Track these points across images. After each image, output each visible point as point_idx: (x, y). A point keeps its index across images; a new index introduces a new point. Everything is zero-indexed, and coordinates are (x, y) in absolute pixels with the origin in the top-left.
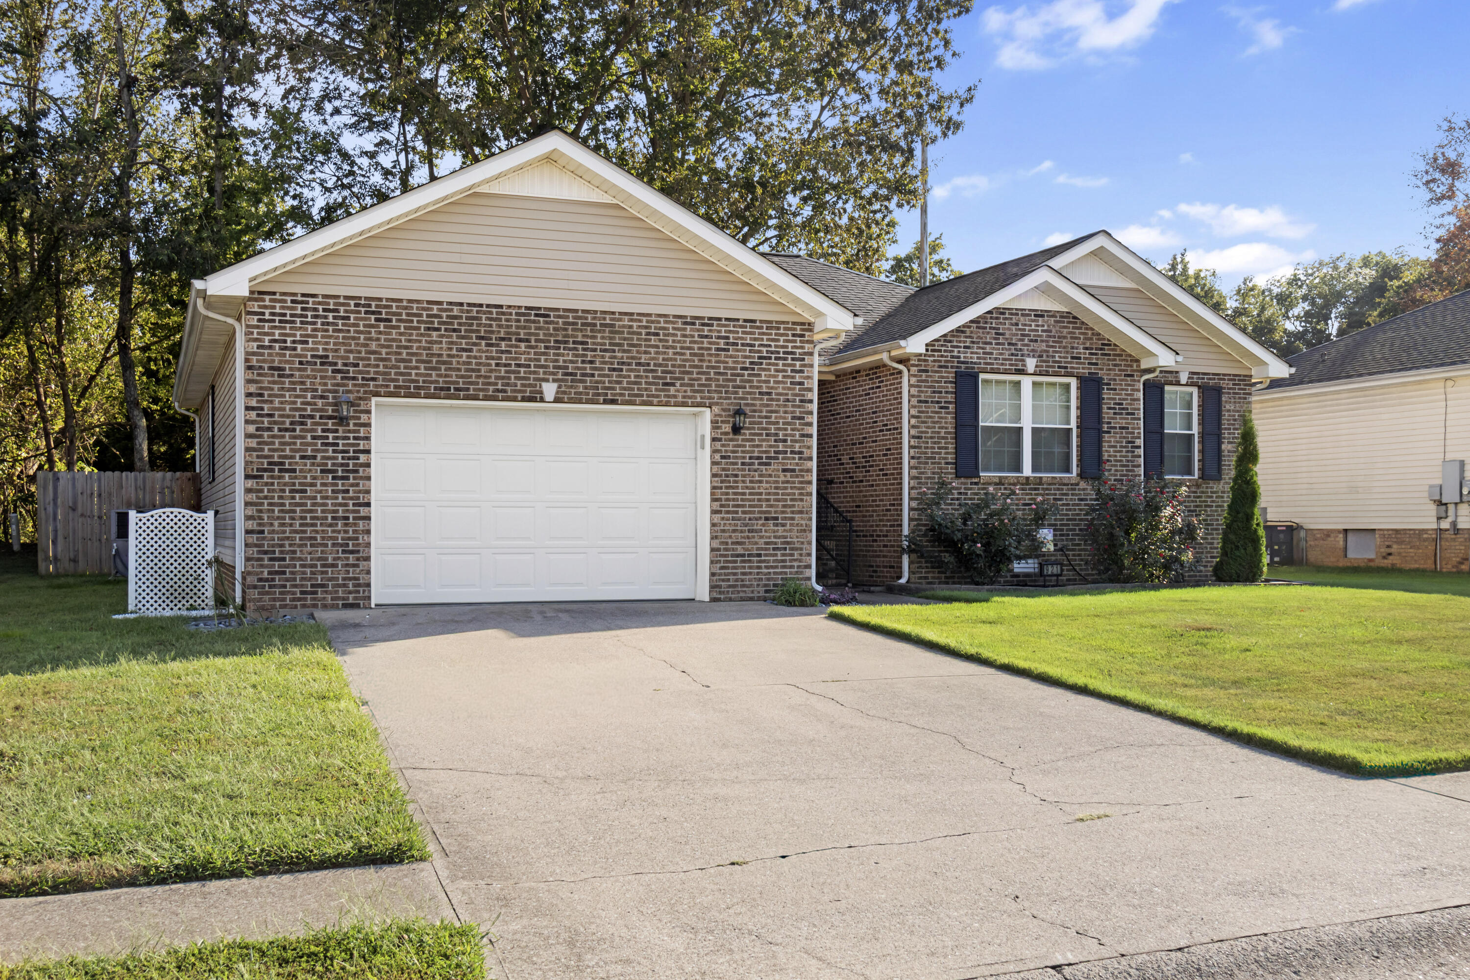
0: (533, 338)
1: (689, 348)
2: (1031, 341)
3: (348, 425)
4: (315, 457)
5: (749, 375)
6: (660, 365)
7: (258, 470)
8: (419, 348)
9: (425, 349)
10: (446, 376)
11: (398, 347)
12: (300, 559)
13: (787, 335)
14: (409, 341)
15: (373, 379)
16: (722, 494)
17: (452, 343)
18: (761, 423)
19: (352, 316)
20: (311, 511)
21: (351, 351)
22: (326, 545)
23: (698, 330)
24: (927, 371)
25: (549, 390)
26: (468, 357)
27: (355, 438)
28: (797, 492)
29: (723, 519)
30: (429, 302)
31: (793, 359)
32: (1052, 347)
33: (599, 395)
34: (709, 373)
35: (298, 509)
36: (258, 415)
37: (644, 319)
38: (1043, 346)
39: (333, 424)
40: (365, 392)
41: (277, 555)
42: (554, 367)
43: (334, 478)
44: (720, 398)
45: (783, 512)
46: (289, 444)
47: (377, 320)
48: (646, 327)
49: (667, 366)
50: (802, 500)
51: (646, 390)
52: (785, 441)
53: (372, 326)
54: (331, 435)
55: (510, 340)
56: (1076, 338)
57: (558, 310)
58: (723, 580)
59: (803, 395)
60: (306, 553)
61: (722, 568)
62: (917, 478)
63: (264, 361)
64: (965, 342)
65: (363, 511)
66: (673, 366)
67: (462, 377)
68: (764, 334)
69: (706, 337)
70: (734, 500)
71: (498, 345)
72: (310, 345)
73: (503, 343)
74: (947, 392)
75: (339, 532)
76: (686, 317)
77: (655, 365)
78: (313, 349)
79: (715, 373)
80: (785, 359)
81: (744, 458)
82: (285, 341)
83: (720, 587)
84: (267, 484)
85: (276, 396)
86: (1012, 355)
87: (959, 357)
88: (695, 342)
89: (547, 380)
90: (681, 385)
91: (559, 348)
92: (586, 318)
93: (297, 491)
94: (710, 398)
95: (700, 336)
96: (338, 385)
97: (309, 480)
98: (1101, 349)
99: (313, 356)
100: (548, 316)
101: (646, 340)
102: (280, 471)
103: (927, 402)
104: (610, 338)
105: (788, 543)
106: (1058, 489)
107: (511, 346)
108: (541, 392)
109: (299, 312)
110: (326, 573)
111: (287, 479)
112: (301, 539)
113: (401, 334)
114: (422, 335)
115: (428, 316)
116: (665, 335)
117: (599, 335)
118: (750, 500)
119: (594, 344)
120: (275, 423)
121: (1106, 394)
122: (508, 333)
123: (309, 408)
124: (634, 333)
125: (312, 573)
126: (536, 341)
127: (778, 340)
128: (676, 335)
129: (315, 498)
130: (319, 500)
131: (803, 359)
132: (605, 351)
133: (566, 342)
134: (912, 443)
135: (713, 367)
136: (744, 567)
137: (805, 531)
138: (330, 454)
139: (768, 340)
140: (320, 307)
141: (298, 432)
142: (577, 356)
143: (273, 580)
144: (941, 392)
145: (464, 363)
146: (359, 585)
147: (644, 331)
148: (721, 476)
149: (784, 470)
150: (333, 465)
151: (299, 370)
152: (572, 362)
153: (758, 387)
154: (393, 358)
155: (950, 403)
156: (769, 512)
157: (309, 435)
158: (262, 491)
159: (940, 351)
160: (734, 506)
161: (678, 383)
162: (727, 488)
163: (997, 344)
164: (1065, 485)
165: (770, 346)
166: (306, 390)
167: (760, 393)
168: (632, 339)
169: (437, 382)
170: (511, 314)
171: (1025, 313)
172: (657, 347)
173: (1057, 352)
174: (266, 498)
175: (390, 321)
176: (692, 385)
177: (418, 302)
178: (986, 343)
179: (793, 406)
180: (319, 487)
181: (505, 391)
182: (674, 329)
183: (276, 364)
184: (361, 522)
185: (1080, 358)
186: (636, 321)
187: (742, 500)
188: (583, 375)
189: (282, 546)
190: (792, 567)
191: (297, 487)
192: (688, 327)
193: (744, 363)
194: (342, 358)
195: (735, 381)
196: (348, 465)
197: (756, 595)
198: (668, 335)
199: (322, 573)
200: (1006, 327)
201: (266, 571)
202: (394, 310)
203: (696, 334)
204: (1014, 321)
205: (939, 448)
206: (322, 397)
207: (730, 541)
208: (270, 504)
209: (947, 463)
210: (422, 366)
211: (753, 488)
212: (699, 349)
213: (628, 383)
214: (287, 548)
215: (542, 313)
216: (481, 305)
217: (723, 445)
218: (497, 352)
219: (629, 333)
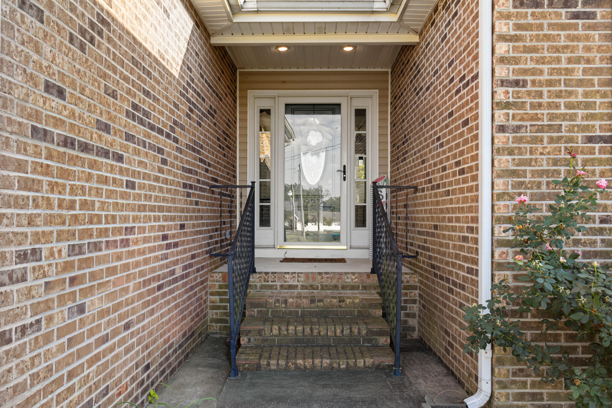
62: (514, 173)
134: (500, 96)
205: (569, 106)
209: (590, 139)
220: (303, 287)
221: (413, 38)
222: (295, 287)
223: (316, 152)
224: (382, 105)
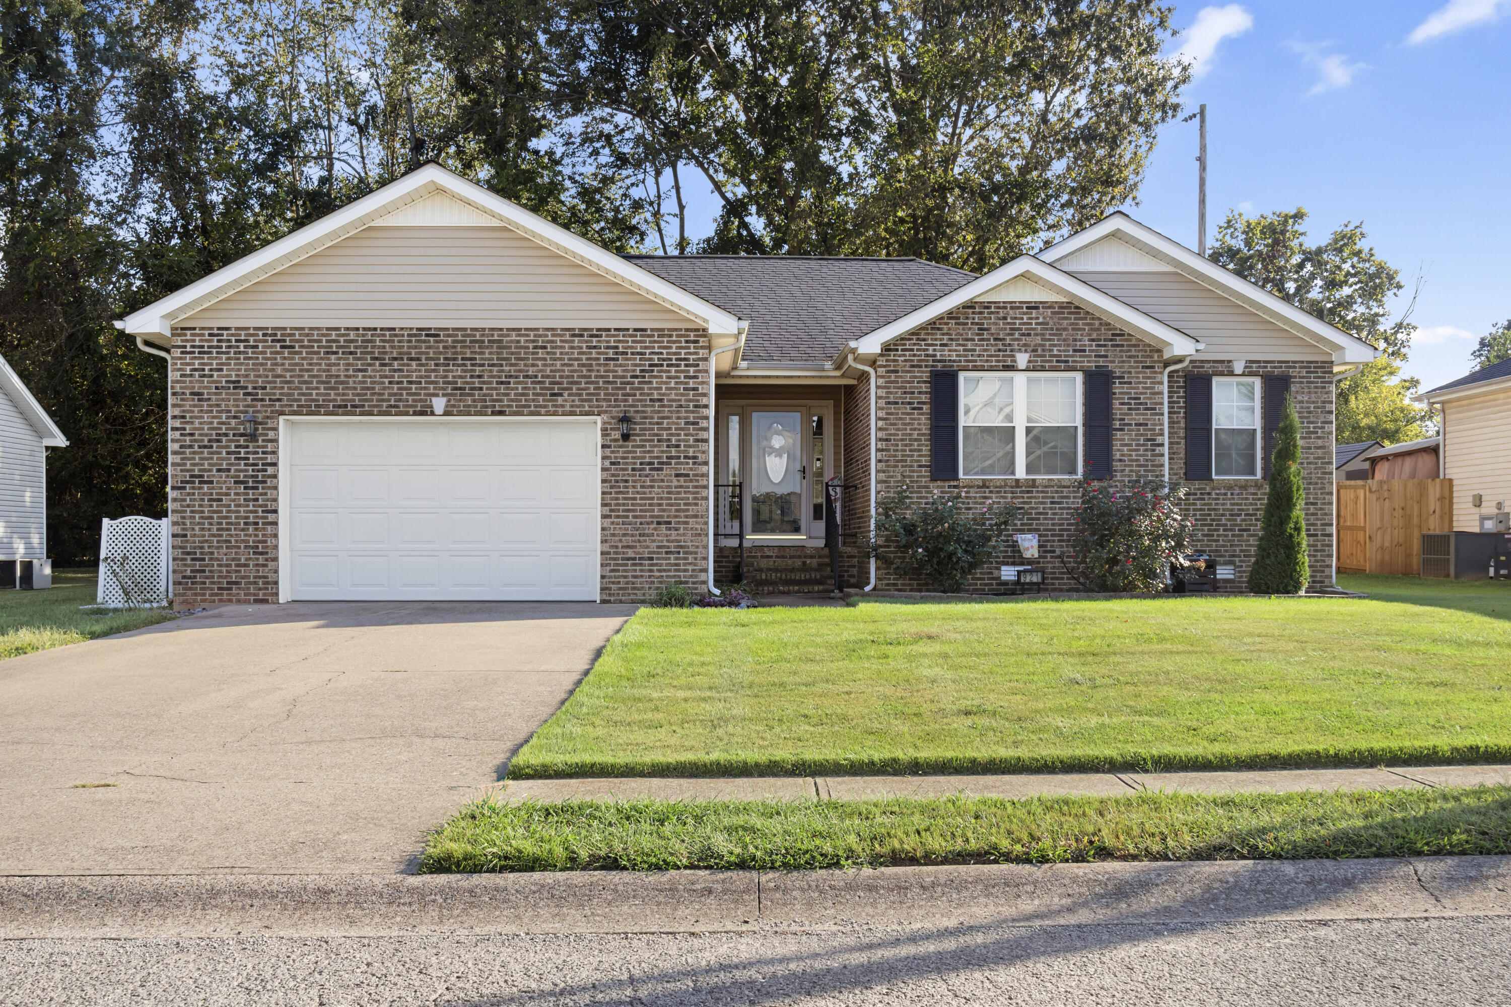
0: (423, 357)
1: (577, 359)
2: (1023, 335)
3: (257, 441)
4: (229, 470)
5: (639, 383)
6: (548, 377)
7: (182, 482)
8: (319, 370)
9: (324, 371)
10: (344, 394)
11: (301, 370)
12: (217, 559)
13: (680, 342)
14: (310, 364)
15: (279, 400)
16: (612, 499)
17: (349, 364)
18: (653, 429)
19: (260, 345)
20: (226, 518)
21: (259, 376)
22: (239, 547)
23: (586, 342)
24: (897, 372)
25: (439, 404)
26: (364, 377)
27: (263, 453)
28: (691, 496)
29: (613, 523)
30: (328, 329)
31: (686, 365)
32: (1049, 340)
33: (487, 407)
34: (598, 383)
35: (215, 516)
36: (182, 435)
37: (532, 333)
38: (1038, 340)
39: (245, 441)
40: (272, 412)
41: (198, 556)
42: (444, 383)
43: (245, 488)
44: (610, 406)
45: (676, 517)
46: (207, 459)
47: (282, 347)
48: (533, 341)
49: (555, 377)
50: (696, 504)
51: (533, 400)
52: (678, 446)
53: (278, 353)
54: (242, 450)
55: (402, 359)
56: (1079, 329)
57: (447, 329)
58: (613, 583)
59: (698, 401)
60: (221, 553)
61: (612, 571)
62: (885, 482)
63: (186, 388)
64: (941, 340)
65: (271, 517)
66: (561, 377)
67: (358, 395)
68: (655, 342)
69: (595, 347)
70: (624, 505)
71: (391, 365)
72: (225, 372)
73: (396, 363)
74: (920, 393)
75: (250, 536)
76: (574, 329)
77: (543, 377)
78: (227, 376)
79: (604, 382)
80: (678, 366)
81: (635, 463)
82: (203, 370)
83: (610, 589)
84: (189, 494)
85: (196, 417)
86: (999, 350)
87: (935, 356)
88: (583, 353)
89: (437, 395)
90: (569, 395)
91: (448, 365)
92: (475, 336)
93: (214, 500)
94: (598, 406)
95: (589, 347)
96: (248, 406)
97: (224, 490)
98: (1111, 340)
99: (227, 382)
100: (438, 335)
101: (533, 353)
102: (200, 482)
103: (896, 403)
104: (498, 353)
105: (681, 547)
106: (1057, 492)
107: (403, 365)
108: (431, 407)
109: (215, 343)
110: (240, 571)
111: (206, 490)
112: (218, 542)
113: (303, 359)
114: (321, 359)
115: (327, 341)
116: (552, 348)
117: (487, 351)
118: (641, 505)
119: (482, 359)
120: (195, 441)
121: (1117, 388)
122: (400, 353)
123: (224, 427)
124: (521, 347)
125: (228, 572)
126: (427, 359)
127: (670, 348)
128: (564, 347)
129: (229, 506)
130: (233, 508)
131: (698, 365)
132: (493, 365)
133: (455, 359)
134: (879, 446)
135: (602, 377)
136: (635, 571)
137: (700, 535)
138: (242, 467)
139: (659, 347)
140: (233, 339)
141: (215, 449)
142: (465, 371)
143: (195, 577)
144: (913, 393)
145: (360, 382)
146: (268, 583)
147: (531, 345)
148: (610, 481)
149: (677, 475)
150: (245, 476)
151: (216, 394)
152: (460, 377)
153: (648, 395)
154: (296, 380)
155: (924, 403)
156: (662, 517)
157: (224, 451)
158: (185, 500)
159: (912, 350)
160: (624, 511)
161: (566, 393)
162: (616, 493)
163: (980, 340)
164: (1065, 487)
165: (662, 353)
166: (221, 412)
167: (651, 400)
168: (520, 353)
169: (335, 400)
170: (403, 336)
171: (1015, 306)
172: (545, 359)
173: (1055, 345)
174: (188, 506)
175: (293, 347)
176: (580, 395)
177: (318, 329)
178: (967, 340)
179: (686, 412)
180: (233, 497)
181: (397, 407)
182: (561, 341)
183: (196, 390)
184: (269, 527)
185: (1084, 351)
186: (523, 335)
187: (633, 505)
188: (472, 389)
189: (202, 548)
190: (685, 570)
191: (214, 497)
192: (576, 339)
193: (634, 371)
194: (252, 382)
195: (625, 389)
196: (257, 476)
197: (647, 597)
198: (556, 347)
199: (236, 571)
200: (992, 322)
201: (189, 569)
202: (297, 337)
203: (584, 345)
204: (1001, 315)
205: (911, 451)
206: (235, 417)
207: (620, 545)
208: (192, 512)
209: (920, 466)
210: (322, 386)
211: (644, 493)
212: (588, 359)
213: (515, 394)
214: (207, 550)
215: (432, 334)
216: (375, 329)
217: (612, 452)
218: (390, 371)
219: (516, 347)
220: (777, 557)
221: (855, 382)
222: (771, 557)
223: (779, 453)
224: (837, 413)
